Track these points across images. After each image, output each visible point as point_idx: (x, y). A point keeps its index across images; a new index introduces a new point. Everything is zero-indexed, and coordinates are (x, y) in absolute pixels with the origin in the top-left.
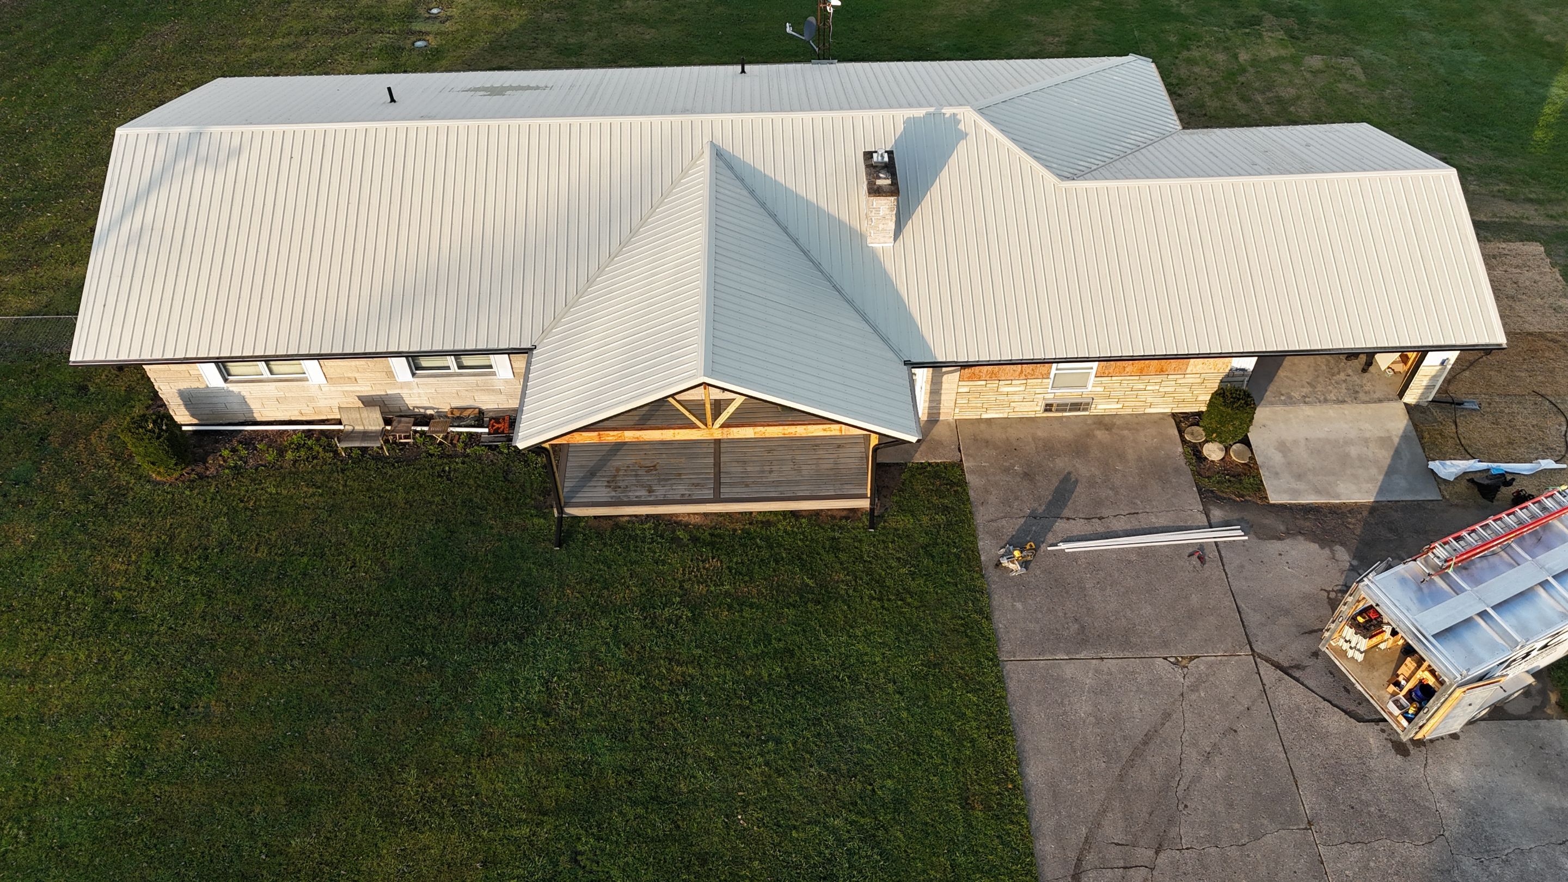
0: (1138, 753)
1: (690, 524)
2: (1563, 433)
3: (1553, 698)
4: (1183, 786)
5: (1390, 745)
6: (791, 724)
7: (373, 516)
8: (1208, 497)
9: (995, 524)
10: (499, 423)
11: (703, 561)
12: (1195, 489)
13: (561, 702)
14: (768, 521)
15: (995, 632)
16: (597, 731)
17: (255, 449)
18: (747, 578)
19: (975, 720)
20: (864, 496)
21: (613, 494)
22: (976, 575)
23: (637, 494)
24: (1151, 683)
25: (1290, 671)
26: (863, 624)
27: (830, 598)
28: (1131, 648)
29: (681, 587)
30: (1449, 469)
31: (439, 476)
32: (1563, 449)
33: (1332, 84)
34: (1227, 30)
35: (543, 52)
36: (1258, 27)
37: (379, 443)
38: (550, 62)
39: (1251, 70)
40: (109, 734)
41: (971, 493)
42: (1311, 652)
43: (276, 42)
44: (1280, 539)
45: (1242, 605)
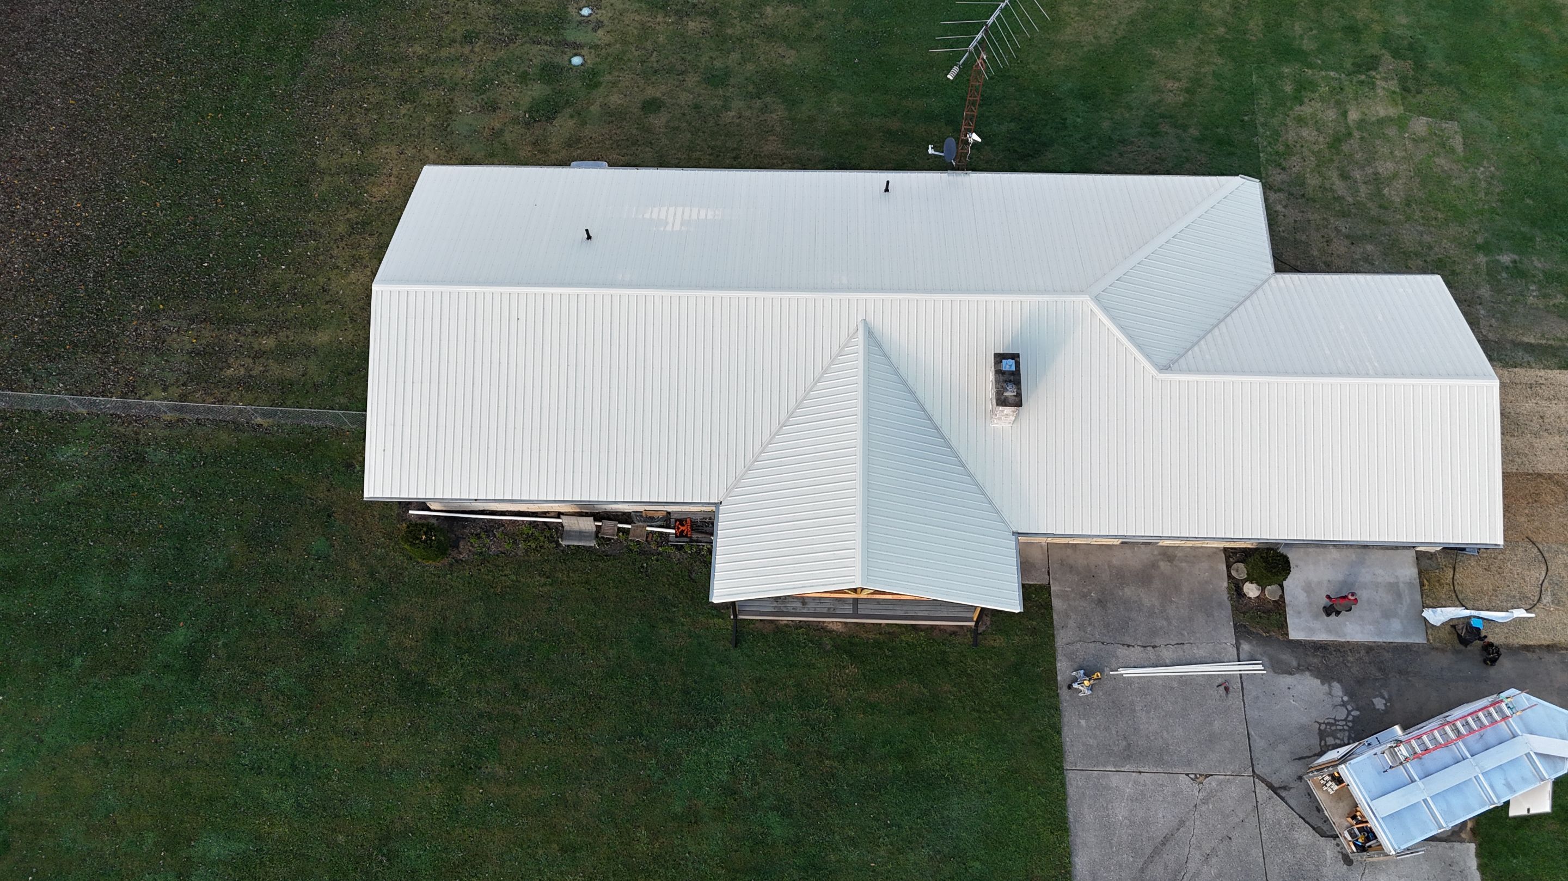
0: (1156, 851)
1: (833, 631)
2: (1541, 582)
3: (1470, 824)
5: (1340, 857)
6: (909, 813)
7: (593, 607)
8: (1241, 632)
9: (1071, 647)
10: (683, 525)
11: (844, 667)
12: (1231, 623)
13: (744, 783)
14: (893, 632)
15: (1061, 744)
16: (771, 808)
17: (495, 536)
18: (877, 685)
19: (1043, 817)
20: (970, 619)
22: (1052, 694)
24: (1174, 795)
25: (1278, 791)
26: (965, 732)
27: (940, 707)
28: (1163, 765)
29: (828, 690)
30: (1438, 616)
31: (640, 572)
32: (1536, 599)
33: (1430, 157)
34: (1343, 75)
35: (692, 80)
36: (1374, 73)
37: (592, 543)
38: (699, 95)
39: (1357, 134)
40: (429, 786)
41: (1055, 617)
42: (1295, 777)
43: (444, 53)
44: (1291, 674)
45: (1252, 733)
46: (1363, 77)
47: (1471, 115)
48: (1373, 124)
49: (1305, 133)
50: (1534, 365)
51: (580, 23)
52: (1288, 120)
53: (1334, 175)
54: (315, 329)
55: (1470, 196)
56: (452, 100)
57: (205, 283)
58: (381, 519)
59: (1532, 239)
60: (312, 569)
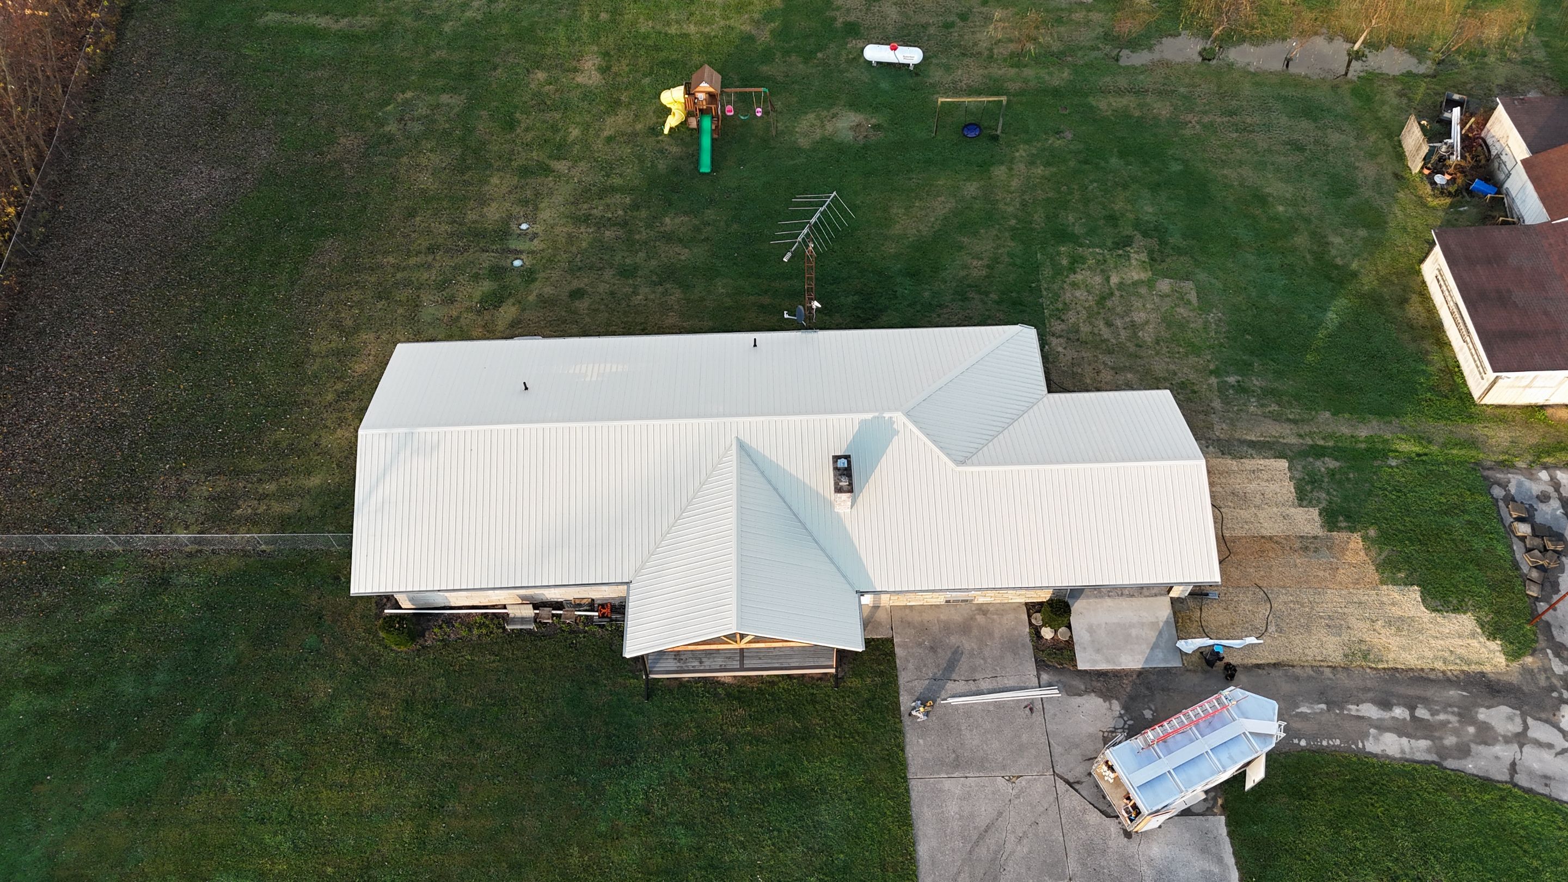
0: (981, 837)
1: (725, 683)
2: (1266, 616)
3: (1220, 802)
4: (1004, 857)
5: (1122, 832)
6: (787, 820)
7: (532, 677)
8: (1041, 665)
9: (910, 685)
10: (604, 608)
11: (734, 710)
12: (1033, 659)
13: (655, 805)
14: (773, 681)
15: (905, 759)
16: (677, 824)
17: (453, 626)
18: (760, 723)
19: (892, 817)
20: (831, 667)
21: (678, 664)
22: (897, 720)
23: (693, 664)
24: (993, 793)
25: (1074, 785)
26: (829, 754)
27: (810, 736)
28: (984, 770)
29: (721, 729)
30: (1190, 645)
31: (570, 647)
32: (1264, 629)
33: (1173, 308)
34: (1106, 251)
35: (608, 274)
36: (1129, 249)
37: (532, 626)
38: (614, 285)
39: (1117, 293)
40: (402, 824)
41: (898, 661)
42: (1086, 774)
43: (412, 261)
44: (1080, 695)
45: (1052, 742)
46: (1121, 252)
47: (1202, 276)
48: (1129, 285)
49: (1078, 293)
50: (1255, 456)
51: (520, 235)
52: (1065, 285)
53: (1101, 324)
54: (309, 475)
55: (1204, 335)
56: (418, 296)
57: (220, 444)
58: (362, 618)
59: (1251, 365)
60: (306, 660)
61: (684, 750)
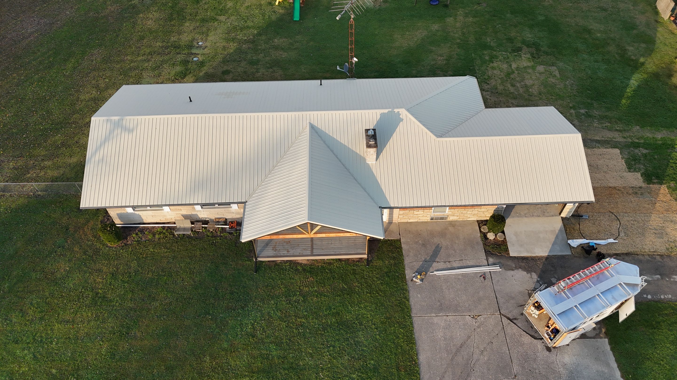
0: (458, 351)
1: (302, 264)
2: (618, 228)
3: (603, 330)
4: (473, 363)
5: (545, 348)
6: (338, 340)
7: (188, 260)
8: (488, 253)
9: (412, 264)
10: (233, 224)
11: (307, 278)
12: (484, 250)
13: (258, 332)
14: (330, 262)
15: (410, 305)
16: (271, 343)
17: (144, 233)
18: (323, 285)
19: (402, 339)
20: (365, 254)
21: (275, 253)
22: (404, 284)
23: (283, 253)
24: (464, 325)
25: (513, 321)
26: (364, 303)
27: (352, 293)
28: (458, 312)
29: (299, 289)
30: (575, 243)
31: (212, 245)
32: (617, 235)
33: (547, 78)
34: (508, 54)
35: (243, 64)
36: (520, 52)
37: (189, 233)
38: (246, 68)
39: (516, 72)
41: (403, 252)
42: (520, 314)
44: (513, 270)
45: (498, 296)
46: (516, 54)
47: (561, 64)
48: (522, 68)
49: (495, 72)
50: (601, 147)
51: (198, 47)
52: (488, 68)
53: (509, 86)
54: (71, 157)
55: (565, 91)
56: (141, 74)
58: (91, 230)
59: (592, 104)
61: (277, 301)
